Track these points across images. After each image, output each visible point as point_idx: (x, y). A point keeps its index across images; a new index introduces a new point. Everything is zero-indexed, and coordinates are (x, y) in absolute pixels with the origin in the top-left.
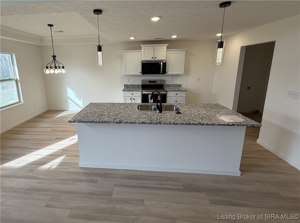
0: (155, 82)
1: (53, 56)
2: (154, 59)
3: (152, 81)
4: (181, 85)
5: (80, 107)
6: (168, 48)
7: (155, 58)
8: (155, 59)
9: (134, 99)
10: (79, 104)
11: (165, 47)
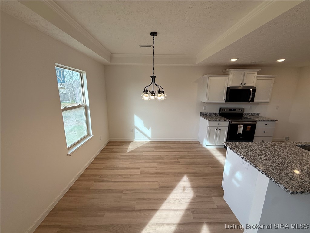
0: (235, 110)
1: (152, 77)
2: (242, 86)
3: (232, 109)
4: (259, 113)
5: (147, 137)
6: (259, 73)
7: (245, 84)
8: (244, 86)
9: (220, 130)
10: (146, 134)
11: (256, 73)
